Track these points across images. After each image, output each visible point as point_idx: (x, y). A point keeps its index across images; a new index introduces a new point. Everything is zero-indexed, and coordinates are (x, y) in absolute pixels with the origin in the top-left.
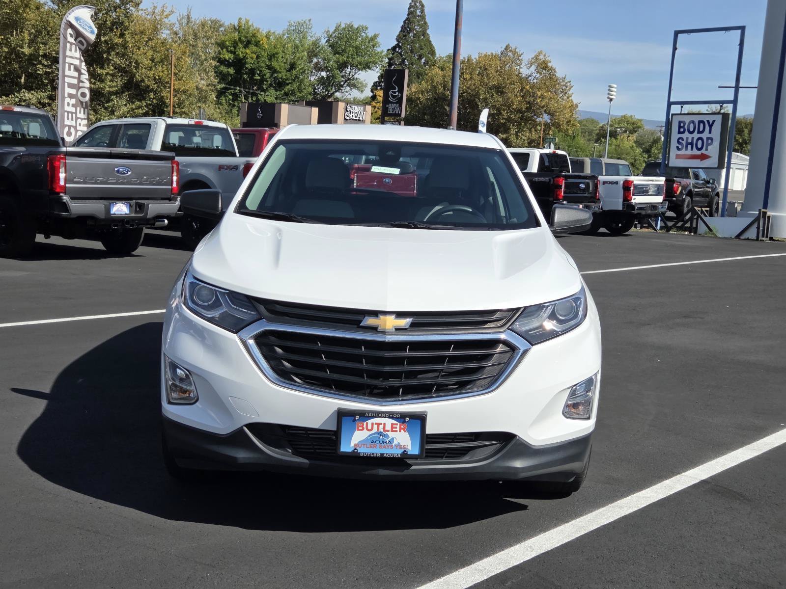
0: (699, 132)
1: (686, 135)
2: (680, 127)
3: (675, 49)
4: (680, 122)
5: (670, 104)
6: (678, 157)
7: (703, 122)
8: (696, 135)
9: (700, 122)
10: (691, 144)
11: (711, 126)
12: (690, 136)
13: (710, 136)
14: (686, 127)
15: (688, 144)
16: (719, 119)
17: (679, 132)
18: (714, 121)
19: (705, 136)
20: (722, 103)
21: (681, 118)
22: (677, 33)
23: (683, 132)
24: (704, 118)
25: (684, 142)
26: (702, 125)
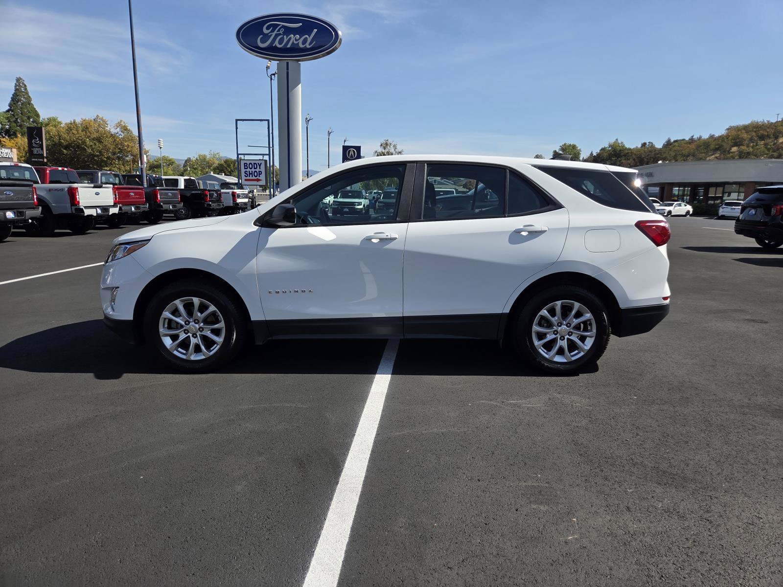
0: (255, 168)
1: (248, 170)
2: (245, 166)
3: (237, 128)
4: (245, 164)
5: (238, 155)
6: (246, 180)
7: (256, 164)
8: (253, 170)
9: (254, 164)
10: (252, 174)
11: (260, 166)
12: (251, 170)
13: (260, 170)
14: (248, 166)
15: (250, 174)
16: (263, 162)
17: (245, 168)
18: (261, 164)
19: (258, 170)
20: (263, 155)
21: (246, 162)
22: (237, 120)
23: (247, 168)
24: (257, 162)
25: (248, 173)
26: (255, 165)
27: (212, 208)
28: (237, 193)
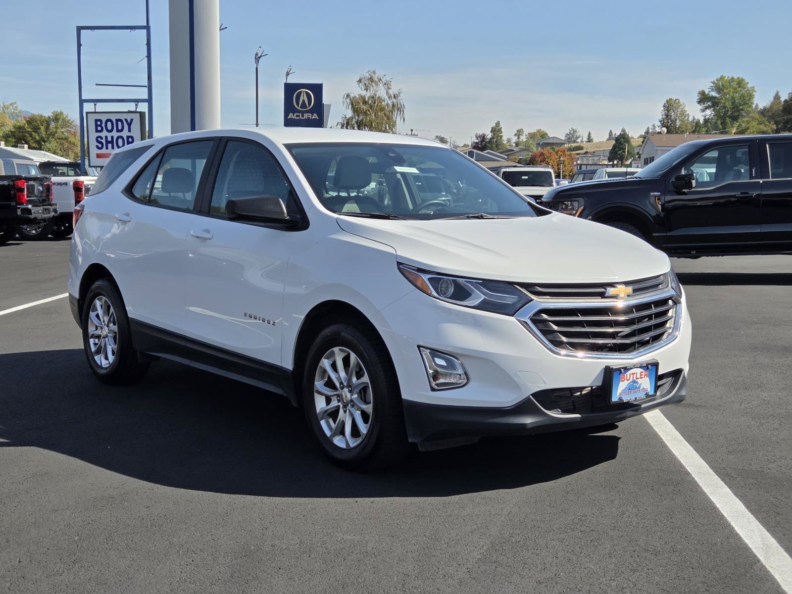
0: (118, 131)
1: (104, 134)
2: (97, 126)
3: (79, 45)
4: (96, 121)
5: (82, 102)
6: (99, 156)
7: (121, 120)
8: (115, 134)
9: (117, 121)
10: (112, 142)
11: (129, 125)
12: (109, 135)
13: (129, 134)
14: (103, 125)
15: (107, 142)
16: (136, 118)
17: (97, 131)
18: (132, 120)
19: (125, 134)
20: (137, 101)
21: (98, 117)
22: (79, 29)
23: (101, 131)
24: (122, 117)
25: (104, 141)
26: (120, 123)
27: (32, 217)
28: (85, 183)
